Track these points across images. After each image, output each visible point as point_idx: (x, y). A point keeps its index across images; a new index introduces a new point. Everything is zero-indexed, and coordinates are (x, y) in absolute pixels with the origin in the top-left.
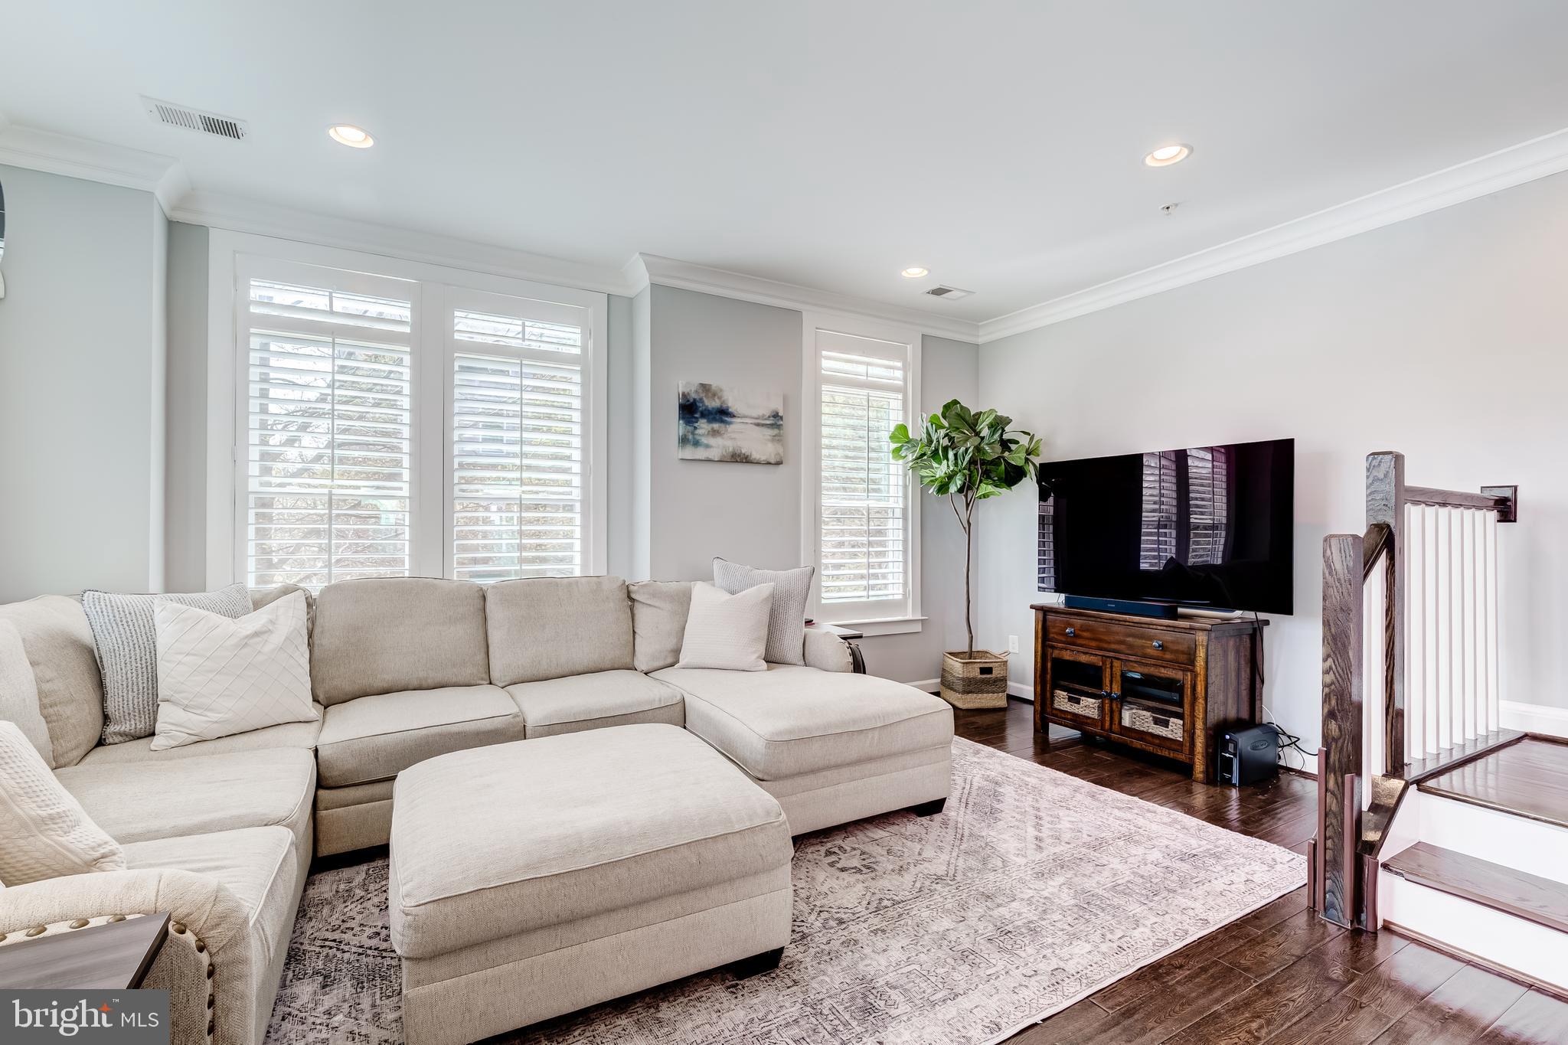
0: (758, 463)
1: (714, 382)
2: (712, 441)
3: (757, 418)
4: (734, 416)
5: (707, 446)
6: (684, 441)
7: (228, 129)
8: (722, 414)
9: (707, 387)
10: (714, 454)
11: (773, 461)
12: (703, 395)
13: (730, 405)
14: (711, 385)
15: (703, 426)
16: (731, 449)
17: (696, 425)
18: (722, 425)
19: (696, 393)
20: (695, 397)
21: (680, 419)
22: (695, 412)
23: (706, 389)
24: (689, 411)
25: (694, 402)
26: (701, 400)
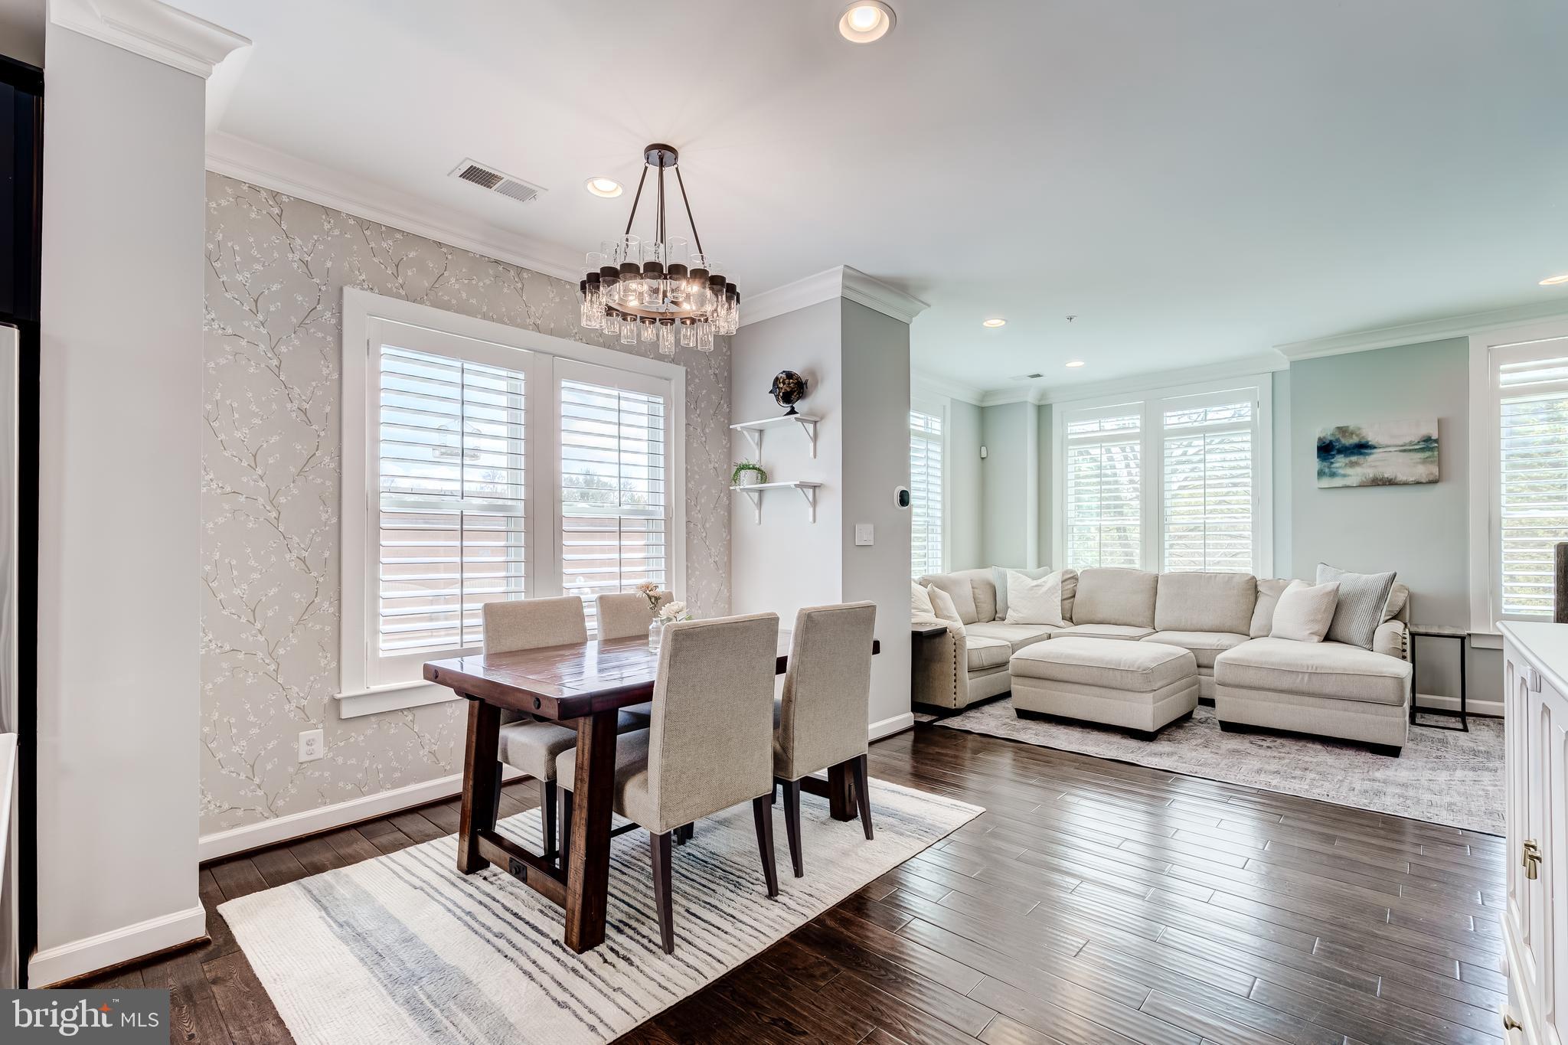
0: (1405, 484)
1: (1350, 423)
2: (1349, 471)
3: (1402, 446)
4: (1375, 448)
5: (1344, 476)
7: (1038, 376)
8: (1362, 448)
9: (1344, 429)
10: (1353, 481)
11: (1424, 481)
12: (1339, 436)
13: (1369, 439)
14: (1348, 427)
15: (1340, 461)
16: (1371, 476)
17: (1332, 460)
18: (1361, 457)
19: (1333, 435)
20: (1332, 439)
21: (1319, 457)
22: (1331, 450)
23: (1343, 430)
24: (1326, 450)
25: (1331, 442)
26: (1338, 440)
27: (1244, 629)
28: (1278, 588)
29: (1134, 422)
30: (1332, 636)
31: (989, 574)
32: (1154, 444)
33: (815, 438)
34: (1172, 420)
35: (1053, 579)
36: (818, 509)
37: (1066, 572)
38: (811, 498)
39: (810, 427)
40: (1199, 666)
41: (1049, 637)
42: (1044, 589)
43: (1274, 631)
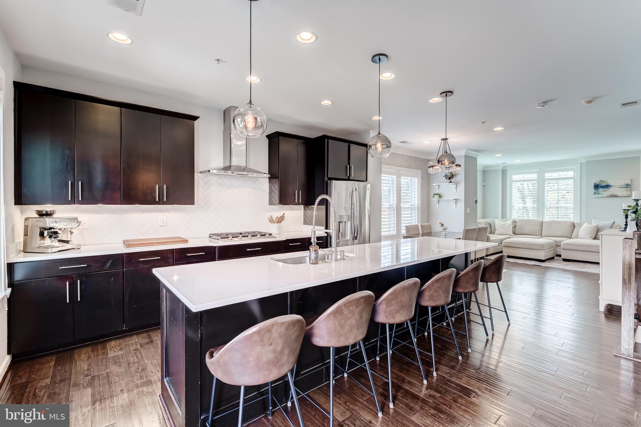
0: (620, 197)
1: (604, 179)
2: (604, 193)
3: (620, 186)
4: (612, 186)
5: (602, 194)
6: (595, 193)
7: (505, 163)
8: (608, 186)
10: (605, 195)
11: (626, 196)
13: (610, 184)
15: (601, 190)
16: (610, 194)
17: (598, 190)
18: (607, 189)
19: (599, 182)
20: (598, 183)
21: (594, 188)
22: (598, 187)
23: (601, 181)
24: (597, 187)
25: (598, 184)
26: (600, 184)
27: (570, 237)
28: (580, 225)
29: (535, 176)
30: (596, 238)
31: (488, 220)
32: (541, 183)
33: (456, 188)
34: (547, 175)
35: (509, 222)
36: (457, 205)
37: (513, 220)
38: (455, 202)
39: (455, 185)
40: (556, 246)
41: (510, 238)
42: (508, 225)
43: (579, 237)
